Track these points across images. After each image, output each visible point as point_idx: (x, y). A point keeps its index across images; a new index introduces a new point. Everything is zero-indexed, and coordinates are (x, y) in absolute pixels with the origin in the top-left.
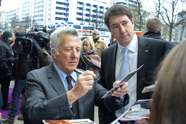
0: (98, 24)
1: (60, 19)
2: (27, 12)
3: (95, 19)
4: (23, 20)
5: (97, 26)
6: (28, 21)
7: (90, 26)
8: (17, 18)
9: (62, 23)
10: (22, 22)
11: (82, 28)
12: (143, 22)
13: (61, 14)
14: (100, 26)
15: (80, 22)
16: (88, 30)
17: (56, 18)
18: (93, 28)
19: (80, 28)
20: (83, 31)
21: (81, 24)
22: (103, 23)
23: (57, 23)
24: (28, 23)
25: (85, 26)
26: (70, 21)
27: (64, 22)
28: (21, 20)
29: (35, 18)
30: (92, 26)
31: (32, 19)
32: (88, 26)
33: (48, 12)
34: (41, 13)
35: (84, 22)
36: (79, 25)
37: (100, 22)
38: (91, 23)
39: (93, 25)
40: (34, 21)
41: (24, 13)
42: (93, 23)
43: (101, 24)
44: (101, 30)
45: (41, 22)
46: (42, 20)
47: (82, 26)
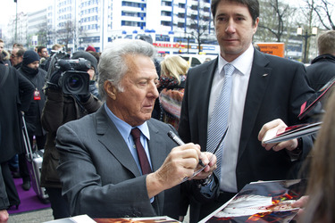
0: (201, 31)
1: (130, 23)
2: (67, 13)
3: (196, 22)
4: (60, 28)
5: (200, 35)
6: (69, 30)
7: (187, 36)
8: (48, 24)
9: (136, 32)
10: (59, 32)
11: (172, 40)
12: (285, 25)
13: (131, 14)
14: (206, 35)
15: (169, 28)
16: (183, 44)
17: (123, 23)
18: (192, 38)
19: (168, 40)
20: (174, 46)
21: (170, 33)
22: (210, 29)
23: (124, 33)
24: (70, 34)
25: (177, 35)
26: (148, 27)
27: (138, 29)
28: (58, 28)
29: (84, 24)
30: (190, 36)
31: (78, 25)
32: (183, 35)
33: (107, 12)
34: (94, 14)
35: (175, 28)
36: (167, 34)
37: (205, 28)
38: (189, 30)
39: (192, 33)
40: (81, 29)
41: (62, 14)
42: (193, 30)
43: (207, 32)
44: (208, 43)
45: (95, 31)
46: (97, 27)
47: (172, 37)
